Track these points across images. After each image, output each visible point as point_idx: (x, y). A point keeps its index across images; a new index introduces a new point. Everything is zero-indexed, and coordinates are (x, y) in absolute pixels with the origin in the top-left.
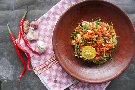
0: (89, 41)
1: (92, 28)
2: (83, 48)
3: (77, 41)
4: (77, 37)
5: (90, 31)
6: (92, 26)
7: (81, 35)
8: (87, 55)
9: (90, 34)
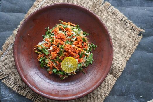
0: (59, 57)
1: (49, 44)
2: (62, 66)
3: (51, 67)
4: (47, 64)
5: (51, 48)
6: (48, 43)
7: (48, 59)
8: (70, 68)
9: (54, 50)
